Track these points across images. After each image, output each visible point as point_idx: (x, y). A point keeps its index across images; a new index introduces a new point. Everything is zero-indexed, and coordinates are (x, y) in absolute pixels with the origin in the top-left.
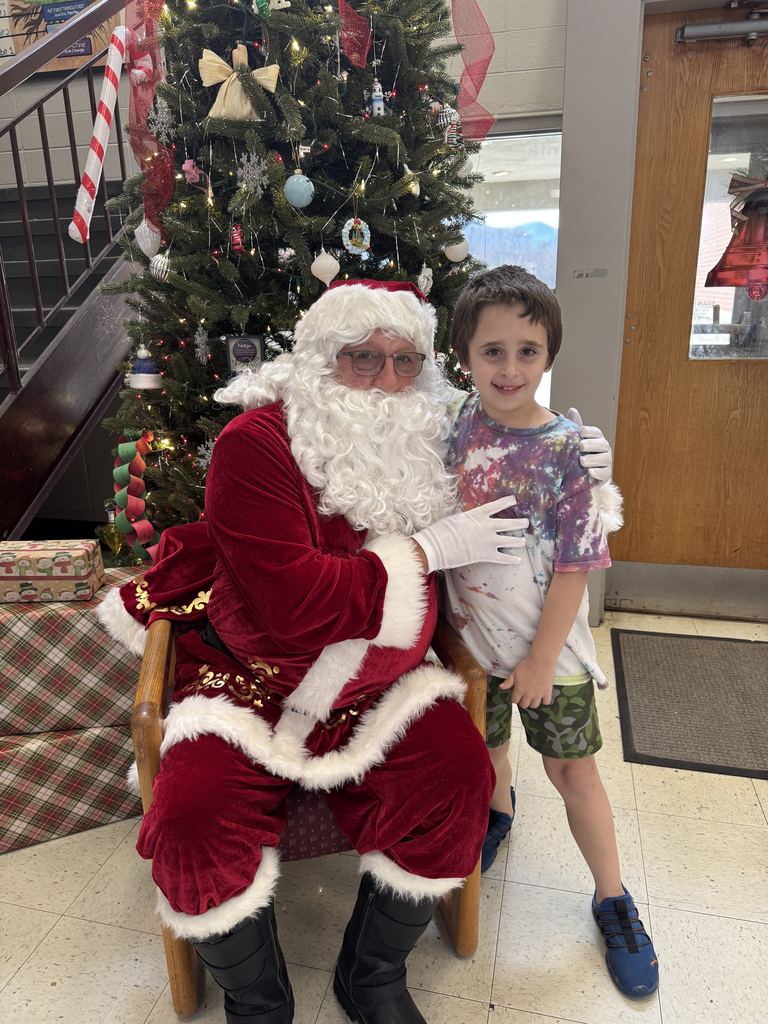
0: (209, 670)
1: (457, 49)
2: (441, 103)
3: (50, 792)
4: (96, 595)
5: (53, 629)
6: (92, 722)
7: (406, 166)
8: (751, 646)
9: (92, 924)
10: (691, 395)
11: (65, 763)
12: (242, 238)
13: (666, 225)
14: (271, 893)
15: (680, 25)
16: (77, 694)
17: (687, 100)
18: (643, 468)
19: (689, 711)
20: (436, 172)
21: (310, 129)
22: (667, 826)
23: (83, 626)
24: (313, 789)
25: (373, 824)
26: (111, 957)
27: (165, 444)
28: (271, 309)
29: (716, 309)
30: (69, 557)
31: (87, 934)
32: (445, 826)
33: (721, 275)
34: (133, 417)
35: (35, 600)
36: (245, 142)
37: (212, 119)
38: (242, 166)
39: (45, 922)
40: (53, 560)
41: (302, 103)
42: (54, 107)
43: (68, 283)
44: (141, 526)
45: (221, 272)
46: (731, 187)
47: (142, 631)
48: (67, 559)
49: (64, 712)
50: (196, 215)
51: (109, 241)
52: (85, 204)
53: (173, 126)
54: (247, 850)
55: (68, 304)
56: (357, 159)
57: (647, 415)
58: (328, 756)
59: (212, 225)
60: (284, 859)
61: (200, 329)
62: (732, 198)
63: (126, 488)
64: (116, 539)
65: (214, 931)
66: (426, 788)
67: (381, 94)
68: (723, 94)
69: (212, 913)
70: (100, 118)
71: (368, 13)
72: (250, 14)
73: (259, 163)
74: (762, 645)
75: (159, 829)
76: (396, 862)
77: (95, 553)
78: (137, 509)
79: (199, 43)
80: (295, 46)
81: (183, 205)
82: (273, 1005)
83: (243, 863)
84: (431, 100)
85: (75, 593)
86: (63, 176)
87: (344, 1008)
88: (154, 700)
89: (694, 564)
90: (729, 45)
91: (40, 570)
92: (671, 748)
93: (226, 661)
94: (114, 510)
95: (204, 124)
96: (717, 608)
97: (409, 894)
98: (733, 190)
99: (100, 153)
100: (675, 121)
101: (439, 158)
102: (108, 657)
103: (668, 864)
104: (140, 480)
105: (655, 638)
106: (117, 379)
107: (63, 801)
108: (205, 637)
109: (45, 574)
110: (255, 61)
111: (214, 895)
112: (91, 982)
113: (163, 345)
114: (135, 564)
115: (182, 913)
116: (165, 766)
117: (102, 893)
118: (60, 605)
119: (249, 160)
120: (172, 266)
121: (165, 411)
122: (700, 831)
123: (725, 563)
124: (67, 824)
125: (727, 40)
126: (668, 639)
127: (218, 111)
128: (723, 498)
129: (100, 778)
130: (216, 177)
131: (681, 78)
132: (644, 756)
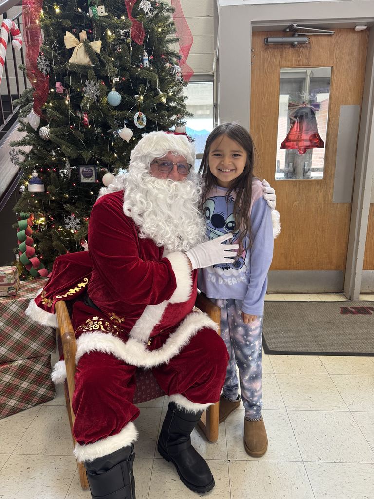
1: (177, 40)
2: (171, 64)
4: (18, 293)
6: (18, 357)
7: (159, 90)
8: (308, 303)
9: (28, 455)
11: (4, 379)
12: (88, 119)
13: (264, 122)
15: (266, 37)
16: (10, 343)
17: (270, 68)
19: (288, 332)
20: (171, 94)
22: (288, 378)
23: (14, 308)
26: (42, 469)
28: (101, 153)
31: (26, 461)
33: (287, 144)
36: (87, 76)
37: (71, 64)
38: (86, 86)
39: (2, 458)
41: (113, 59)
44: (34, 260)
45: (75, 135)
46: (289, 107)
48: (4, 275)
49: (3, 353)
51: (3, 123)
53: (48, 66)
56: (138, 86)
62: (289, 111)
63: (24, 243)
66: (200, 366)
68: (285, 67)
72: (88, 17)
73: (95, 85)
76: (187, 398)
77: (16, 272)
78: (31, 252)
80: (109, 33)
81: (51, 104)
85: (8, 292)
89: (281, 270)
90: (286, 46)
92: (283, 347)
94: (19, 253)
95: (67, 66)
98: (290, 108)
100: (266, 78)
101: (172, 88)
102: (26, 323)
103: (291, 393)
104: (31, 238)
107: (3, 400)
110: (90, 38)
112: (34, 481)
117: (30, 441)
119: (89, 84)
120: (51, 132)
122: (302, 379)
123: (294, 268)
124: (5, 411)
125: (285, 44)
126: (274, 303)
127: (73, 60)
128: (292, 240)
129: (22, 386)
130: (72, 91)
131: (267, 59)
132: (273, 351)
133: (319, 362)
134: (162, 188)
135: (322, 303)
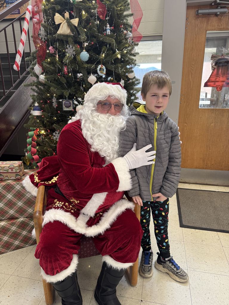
0: (57, 201)
1: (132, 15)
2: (127, 31)
3: (7, 238)
4: (22, 178)
5: (9, 188)
6: (20, 216)
7: (116, 49)
8: (215, 192)
9: (20, 278)
10: (199, 119)
11: (12, 229)
12: (67, 70)
13: (193, 69)
14: (76, 268)
15: (197, 10)
16: (16, 208)
17: (199, 32)
18: (185, 140)
19: (199, 212)
20: (125, 52)
21: (88, 38)
22: (193, 246)
23: (18, 187)
24: (89, 237)
25: (106, 247)
26: (26, 288)
27: (43, 132)
28: (75, 92)
29: (206, 94)
30: (14, 166)
31: (19, 281)
32: (128, 247)
33: (208, 84)
34: (33, 124)
35: (3, 179)
36: (68, 41)
37: (58, 34)
38: (67, 48)
39: (6, 277)
40: (9, 167)
41: (85, 30)
42: (9, 30)
43: (13, 83)
44: (35, 157)
45: (61, 80)
46: (212, 58)
47: (36, 189)
48: (13, 167)
49: (12, 213)
50: (52, 63)
51: (26, 71)
52: (18, 59)
53: (46, 36)
54: (68, 255)
55: (13, 89)
56: (102, 47)
57: (186, 125)
58: (93, 227)
59: (58, 66)
60: (80, 258)
61: (54, 97)
62: (212, 61)
63: (31, 145)
64: (28, 161)
65: (58, 280)
66: (122, 236)
67: (109, 28)
68: (210, 30)
69: (58, 275)
70: (23, 33)
71: (105, 4)
72: (70, 3)
73: (72, 47)
74: (220, 193)
75: (41, 250)
76: (113, 258)
77: (21, 165)
78: (34, 152)
79: (54, 11)
80: (84, 13)
81: (49, 60)
82: (76, 302)
83: (67, 259)
84: (124, 30)
85: (15, 177)
86: (12, 51)
87: (97, 302)
88: (40, 210)
89: (201, 169)
90: (211, 16)
91: (5, 170)
92: (193, 223)
93: (63, 198)
94: (27, 152)
95: (56, 35)
96: (207, 181)
97: (117, 268)
98: (212, 59)
99: (23, 44)
100: (195, 38)
101: (126, 48)
102: (25, 197)
103: (193, 257)
104: (35, 143)
105: (188, 190)
106: (28, 112)
107: (11, 240)
108: (56, 191)
109: (6, 172)
110: (71, 17)
111: (58, 269)
112: (20, 295)
113: (42, 102)
114: (33, 168)
115: (48, 275)
116: (43, 230)
117: (23, 268)
118: (11, 181)
119: (69, 47)
120: (46, 78)
121: (43, 122)
122: (202, 248)
123: (209, 168)
124: (13, 247)
125: (211, 14)
126: (192, 191)
127: (60, 32)
128: (208, 149)
129: (23, 233)
130: (59, 52)
131: (197, 25)
132: (186, 226)
133: (217, 237)
134: (104, 120)
135: (226, 193)
